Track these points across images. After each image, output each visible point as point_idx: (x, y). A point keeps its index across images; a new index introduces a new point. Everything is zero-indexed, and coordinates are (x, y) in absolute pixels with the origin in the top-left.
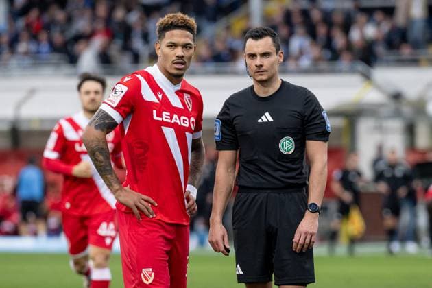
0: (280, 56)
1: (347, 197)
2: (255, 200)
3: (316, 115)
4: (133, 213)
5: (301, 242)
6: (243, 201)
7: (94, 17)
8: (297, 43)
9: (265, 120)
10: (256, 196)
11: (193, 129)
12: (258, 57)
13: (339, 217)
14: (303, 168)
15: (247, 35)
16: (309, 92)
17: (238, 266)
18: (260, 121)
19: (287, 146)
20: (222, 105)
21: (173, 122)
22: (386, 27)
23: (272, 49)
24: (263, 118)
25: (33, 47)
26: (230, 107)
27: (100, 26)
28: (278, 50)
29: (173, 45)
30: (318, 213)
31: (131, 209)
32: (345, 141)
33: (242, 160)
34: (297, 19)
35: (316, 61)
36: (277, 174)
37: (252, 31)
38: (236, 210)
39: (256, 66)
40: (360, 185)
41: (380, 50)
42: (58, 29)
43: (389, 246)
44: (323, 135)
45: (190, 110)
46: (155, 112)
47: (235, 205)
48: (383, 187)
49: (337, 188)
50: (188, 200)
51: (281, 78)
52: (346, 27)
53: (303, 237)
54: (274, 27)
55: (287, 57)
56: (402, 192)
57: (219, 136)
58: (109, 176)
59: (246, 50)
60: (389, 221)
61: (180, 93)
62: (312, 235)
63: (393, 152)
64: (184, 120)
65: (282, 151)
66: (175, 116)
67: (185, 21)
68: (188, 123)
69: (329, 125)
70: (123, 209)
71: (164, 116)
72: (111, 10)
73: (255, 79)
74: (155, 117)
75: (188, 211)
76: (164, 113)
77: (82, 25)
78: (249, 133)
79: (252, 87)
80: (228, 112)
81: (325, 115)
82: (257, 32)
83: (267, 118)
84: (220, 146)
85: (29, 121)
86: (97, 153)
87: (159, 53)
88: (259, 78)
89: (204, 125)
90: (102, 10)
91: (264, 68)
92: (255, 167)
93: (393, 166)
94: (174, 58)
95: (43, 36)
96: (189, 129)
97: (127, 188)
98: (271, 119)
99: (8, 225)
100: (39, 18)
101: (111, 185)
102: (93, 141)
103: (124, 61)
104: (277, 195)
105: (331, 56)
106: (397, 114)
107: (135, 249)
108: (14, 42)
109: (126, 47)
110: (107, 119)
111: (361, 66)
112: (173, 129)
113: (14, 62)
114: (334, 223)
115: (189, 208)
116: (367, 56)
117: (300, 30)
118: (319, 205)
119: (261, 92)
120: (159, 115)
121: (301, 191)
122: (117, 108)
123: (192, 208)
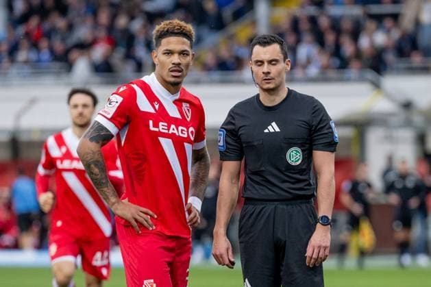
0: (287, 64)
1: (357, 209)
2: (262, 213)
3: (324, 124)
4: (132, 226)
5: (315, 256)
6: (250, 213)
7: (96, 24)
8: (305, 50)
9: (272, 130)
10: (263, 208)
11: (192, 139)
12: (266, 64)
13: (348, 229)
14: (310, 179)
15: (254, 41)
16: (317, 100)
17: (246, 280)
18: (266, 131)
19: (294, 156)
20: (227, 114)
21: (170, 132)
22: (396, 34)
23: (280, 56)
24: (270, 127)
25: (33, 56)
26: (236, 116)
27: (102, 34)
28: (285, 58)
29: (169, 53)
30: (329, 226)
31: (129, 223)
32: (354, 151)
33: (248, 171)
34: (305, 26)
35: (324, 69)
36: (285, 186)
37: (260, 38)
38: (242, 223)
39: (263, 73)
40: (371, 196)
41: (390, 57)
42: (59, 37)
43: (399, 259)
44: (331, 145)
45: (189, 119)
46: (151, 122)
47: (242, 218)
48: (394, 199)
49: (346, 199)
50: (190, 212)
51: (288, 86)
52: (355, 34)
53: (316, 251)
54: (281, 35)
55: (294, 65)
56: (414, 203)
57: (223, 146)
58: (105, 189)
59: (253, 56)
60: (400, 234)
61: (178, 103)
62: (325, 248)
63: (404, 162)
64: (182, 130)
65: (289, 162)
66: (173, 126)
67: (181, 27)
68: (186, 133)
69: (336, 135)
70: (122, 223)
71: (161, 127)
72: (114, 17)
73: (262, 88)
74: (152, 128)
75: (189, 224)
76: (161, 124)
77: (83, 32)
78: (255, 143)
79: (258, 96)
80: (233, 122)
81: (333, 125)
82: (265, 38)
83: (274, 128)
84: (224, 156)
85: (29, 131)
86: (92, 166)
87: (156, 61)
88: (266, 86)
89: (207, 135)
90: (104, 17)
91: (271, 75)
92: (261, 178)
93: (403, 177)
94: (171, 66)
95: (44, 44)
96: (188, 140)
97: (126, 201)
98: (277, 130)
99: (8, 239)
100: (39, 26)
101: (108, 198)
102: (88, 153)
103: (127, 70)
104: (285, 207)
105: (340, 64)
106: (408, 123)
107: (136, 260)
108: (13, 50)
109: (129, 56)
110: (102, 130)
111: (370, 75)
112: (170, 140)
113: (14, 71)
114: (344, 236)
115: (190, 222)
116: (377, 64)
117: (307, 37)
118: (330, 218)
119: (267, 101)
120: (156, 125)
121: (309, 203)
122: (112, 120)
123: (194, 220)
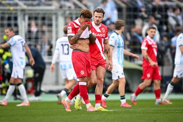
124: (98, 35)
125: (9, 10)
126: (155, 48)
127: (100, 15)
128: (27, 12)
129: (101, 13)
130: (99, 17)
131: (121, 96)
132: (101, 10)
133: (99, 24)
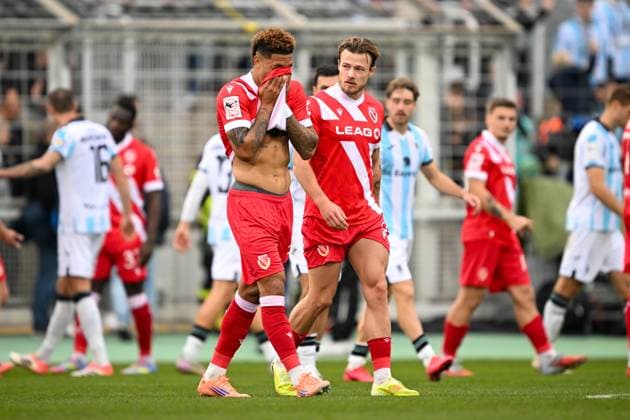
124: (358, 131)
125: (242, 31)
126: (511, 177)
127: (362, 61)
128: (308, 39)
129: (363, 56)
130: (357, 68)
131: (415, 342)
132: (363, 45)
133: (355, 93)
